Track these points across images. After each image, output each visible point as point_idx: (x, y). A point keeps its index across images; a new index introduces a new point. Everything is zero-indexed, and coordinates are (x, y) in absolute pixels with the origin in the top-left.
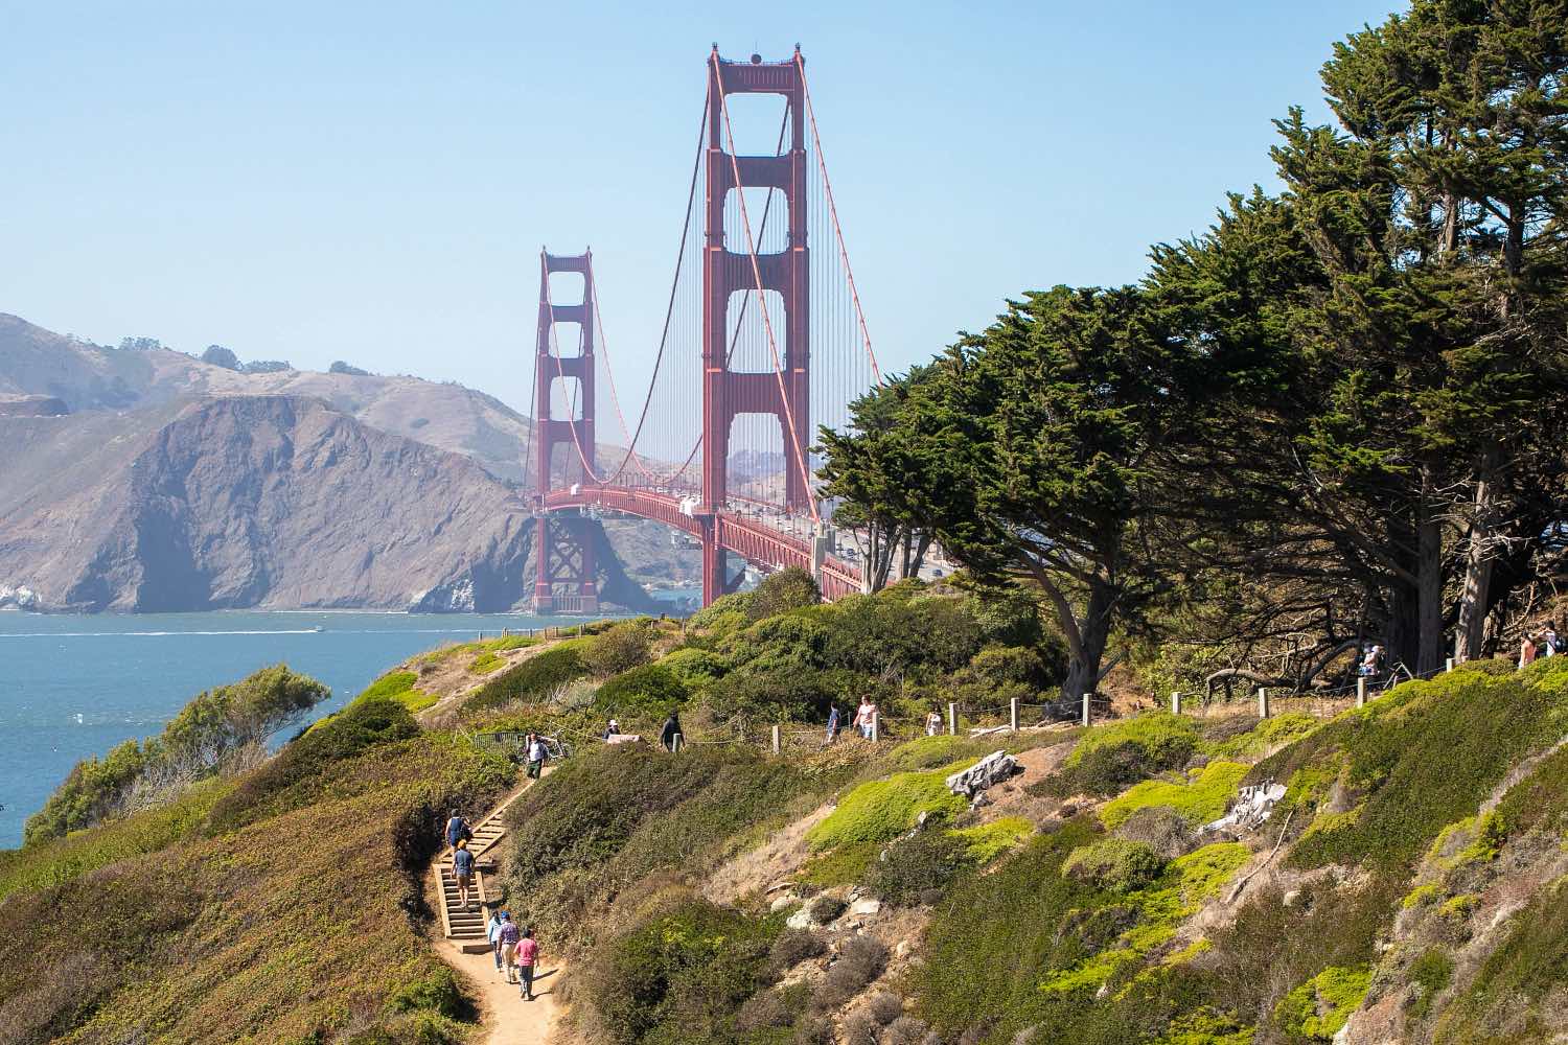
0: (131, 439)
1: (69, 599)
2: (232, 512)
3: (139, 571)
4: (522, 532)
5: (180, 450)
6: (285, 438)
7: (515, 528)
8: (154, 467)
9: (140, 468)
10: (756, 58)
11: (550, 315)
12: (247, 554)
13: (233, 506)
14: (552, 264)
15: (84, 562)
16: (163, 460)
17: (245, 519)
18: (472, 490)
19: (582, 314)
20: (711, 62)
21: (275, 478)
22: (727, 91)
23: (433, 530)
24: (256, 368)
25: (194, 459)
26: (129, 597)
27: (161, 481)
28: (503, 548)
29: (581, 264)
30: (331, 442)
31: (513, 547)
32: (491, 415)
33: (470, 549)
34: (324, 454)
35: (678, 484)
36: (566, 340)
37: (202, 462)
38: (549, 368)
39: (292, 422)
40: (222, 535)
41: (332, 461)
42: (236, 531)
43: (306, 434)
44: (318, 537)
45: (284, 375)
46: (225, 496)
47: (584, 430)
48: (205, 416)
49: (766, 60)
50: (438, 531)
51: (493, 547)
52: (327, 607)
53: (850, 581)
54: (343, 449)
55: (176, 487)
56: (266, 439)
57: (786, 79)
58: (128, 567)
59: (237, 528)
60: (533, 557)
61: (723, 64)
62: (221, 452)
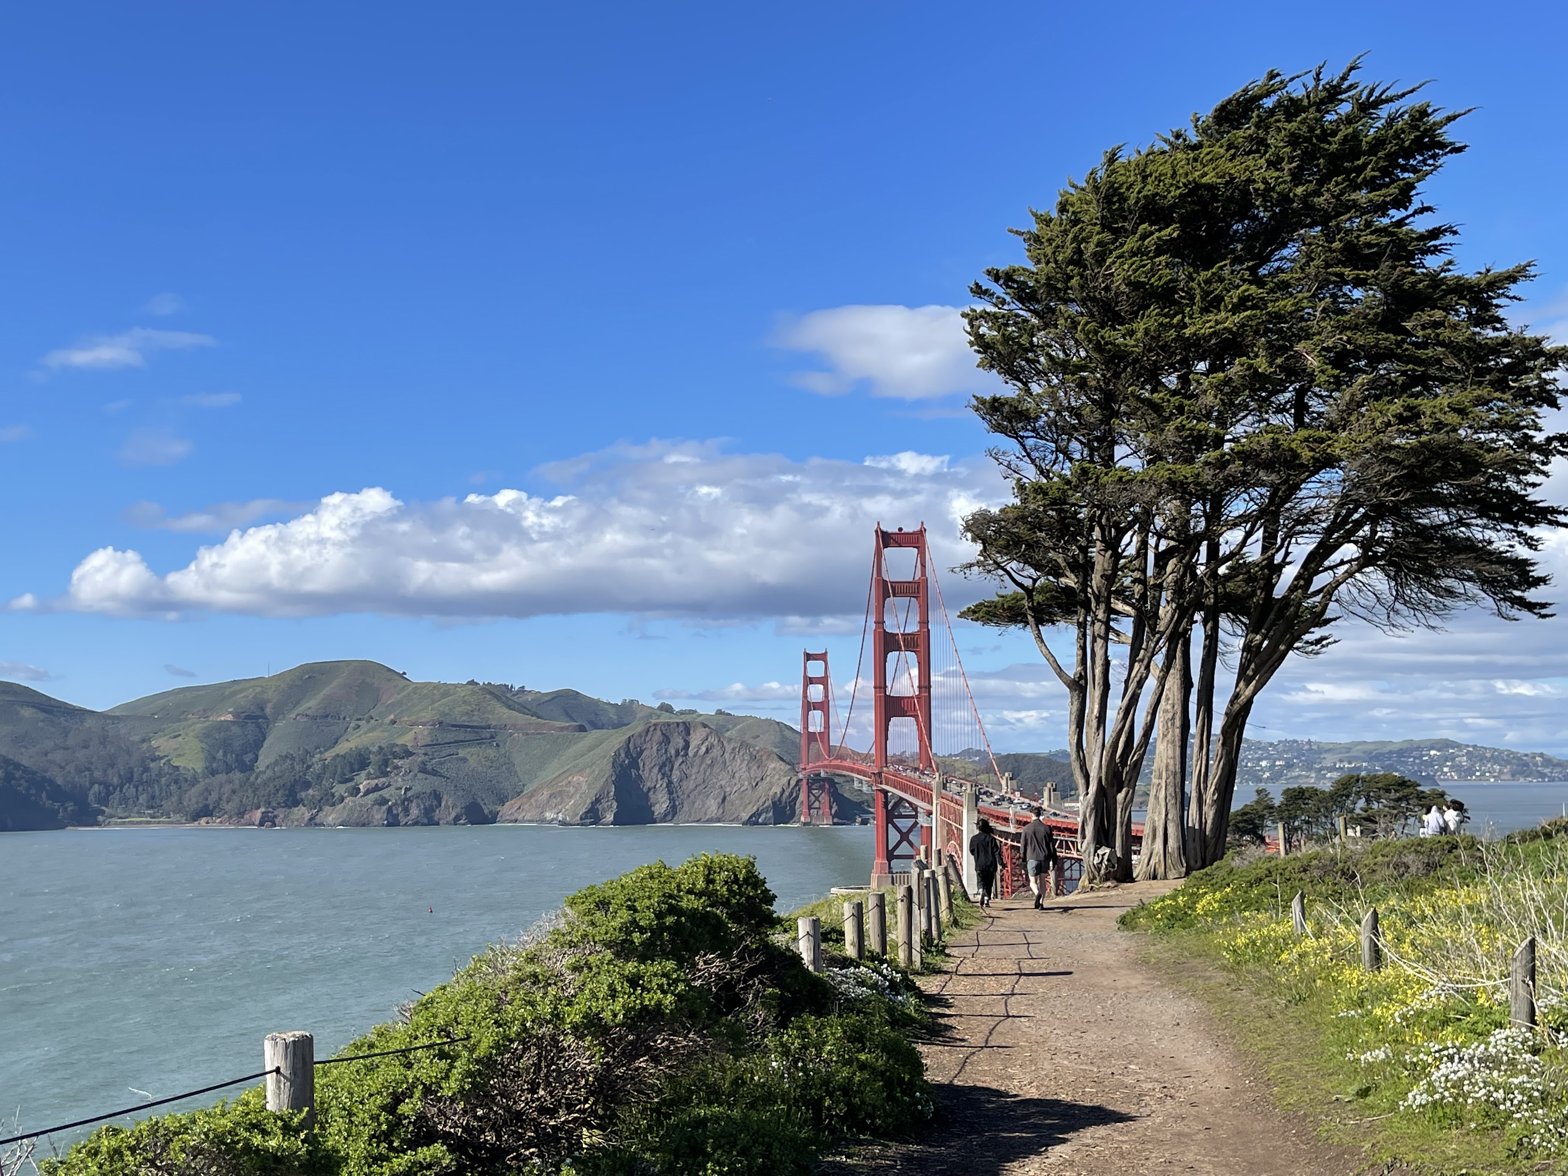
0: (615, 740)
1: (581, 819)
2: (660, 777)
3: (615, 805)
4: (796, 785)
5: (635, 748)
6: (685, 741)
7: (793, 783)
8: (623, 755)
9: (617, 754)
10: (900, 529)
11: (809, 681)
12: (667, 796)
13: (660, 774)
14: (809, 657)
15: (589, 801)
16: (628, 754)
17: (666, 780)
18: (772, 766)
19: (823, 681)
20: (877, 532)
21: (680, 760)
22: (885, 547)
23: (754, 784)
24: (682, 713)
25: (642, 752)
26: (610, 817)
27: (627, 761)
28: (787, 793)
29: (823, 657)
30: (707, 743)
31: (791, 793)
32: (787, 733)
33: (771, 793)
34: (703, 749)
35: (866, 758)
36: (816, 692)
37: (644, 754)
38: (808, 706)
39: (689, 734)
40: (655, 787)
41: (707, 751)
43: (696, 739)
44: (701, 788)
45: (694, 716)
46: (656, 770)
47: (825, 735)
48: (648, 731)
49: (905, 530)
50: (757, 785)
51: (783, 791)
52: (704, 822)
53: (957, 807)
54: (712, 746)
55: (634, 764)
56: (678, 742)
57: (916, 540)
58: (610, 803)
59: (662, 784)
60: (802, 797)
61: (882, 532)
62: (655, 748)
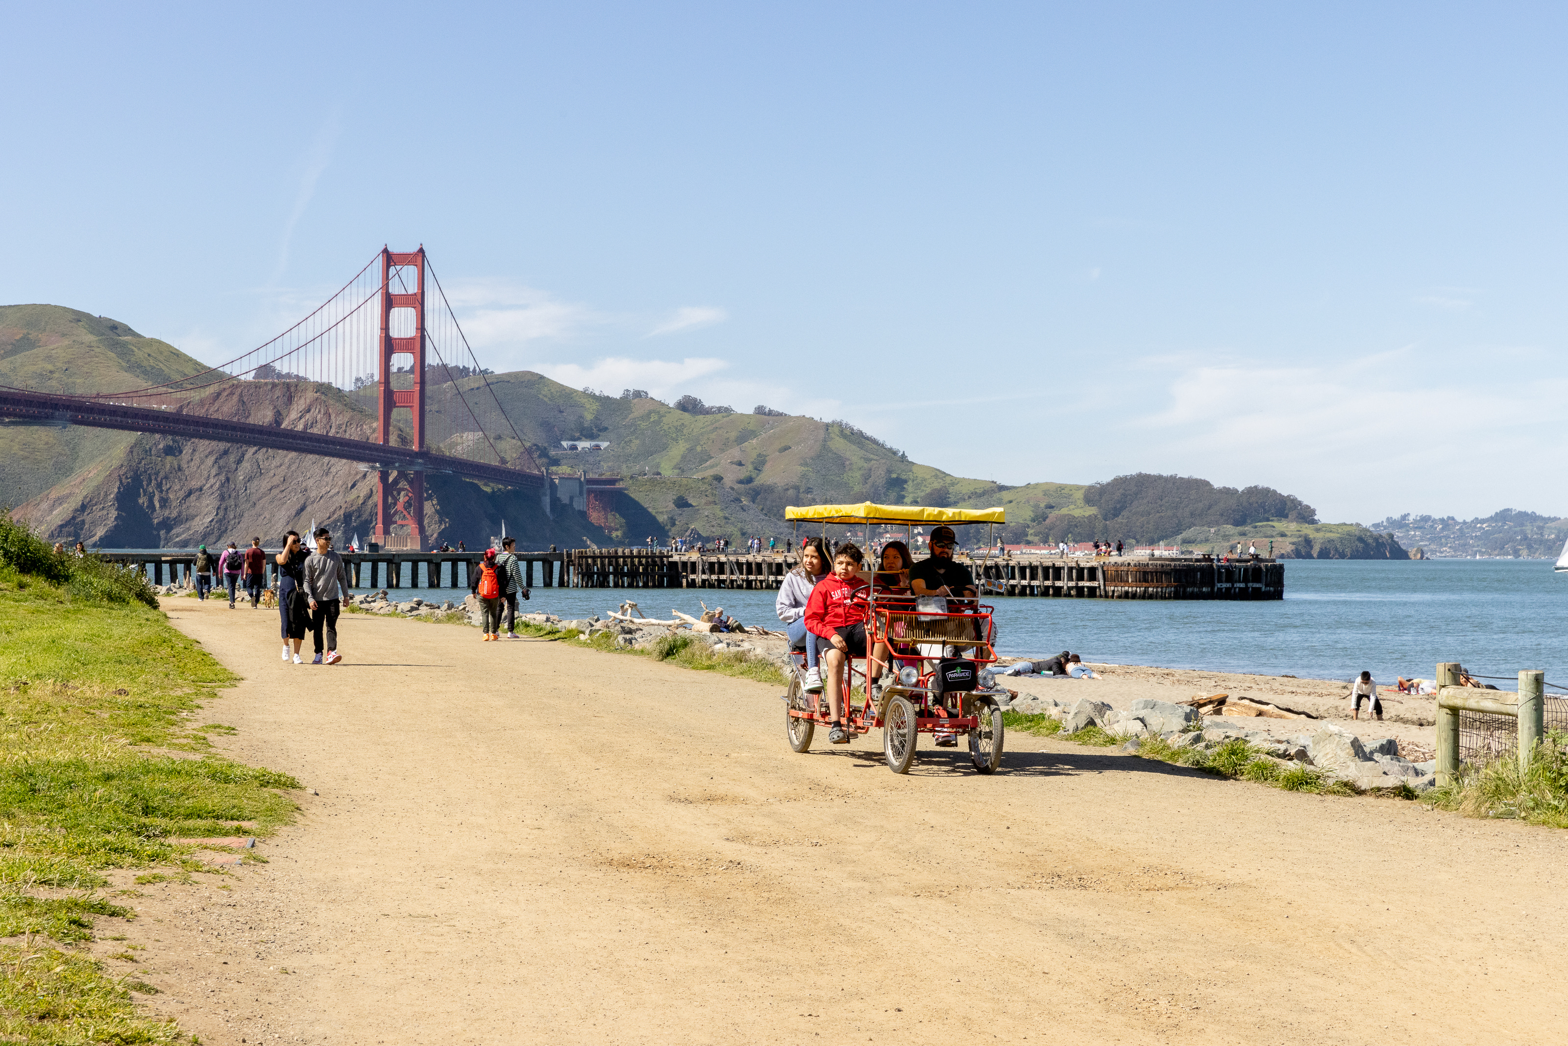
3: (114, 515)
12: (215, 504)
13: (216, 466)
17: (222, 477)
23: (350, 486)
26: (101, 535)
27: (161, 446)
30: (308, 416)
39: (289, 402)
40: (201, 489)
42: (212, 486)
43: (295, 410)
48: (218, 396)
50: (353, 486)
58: (105, 512)
59: (214, 484)
